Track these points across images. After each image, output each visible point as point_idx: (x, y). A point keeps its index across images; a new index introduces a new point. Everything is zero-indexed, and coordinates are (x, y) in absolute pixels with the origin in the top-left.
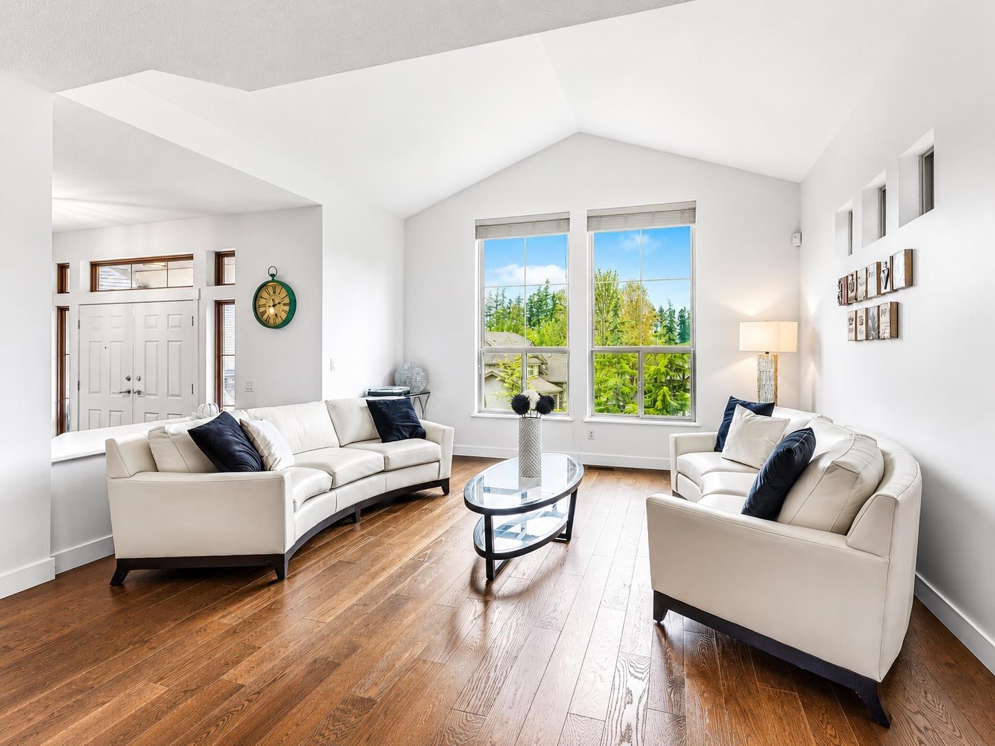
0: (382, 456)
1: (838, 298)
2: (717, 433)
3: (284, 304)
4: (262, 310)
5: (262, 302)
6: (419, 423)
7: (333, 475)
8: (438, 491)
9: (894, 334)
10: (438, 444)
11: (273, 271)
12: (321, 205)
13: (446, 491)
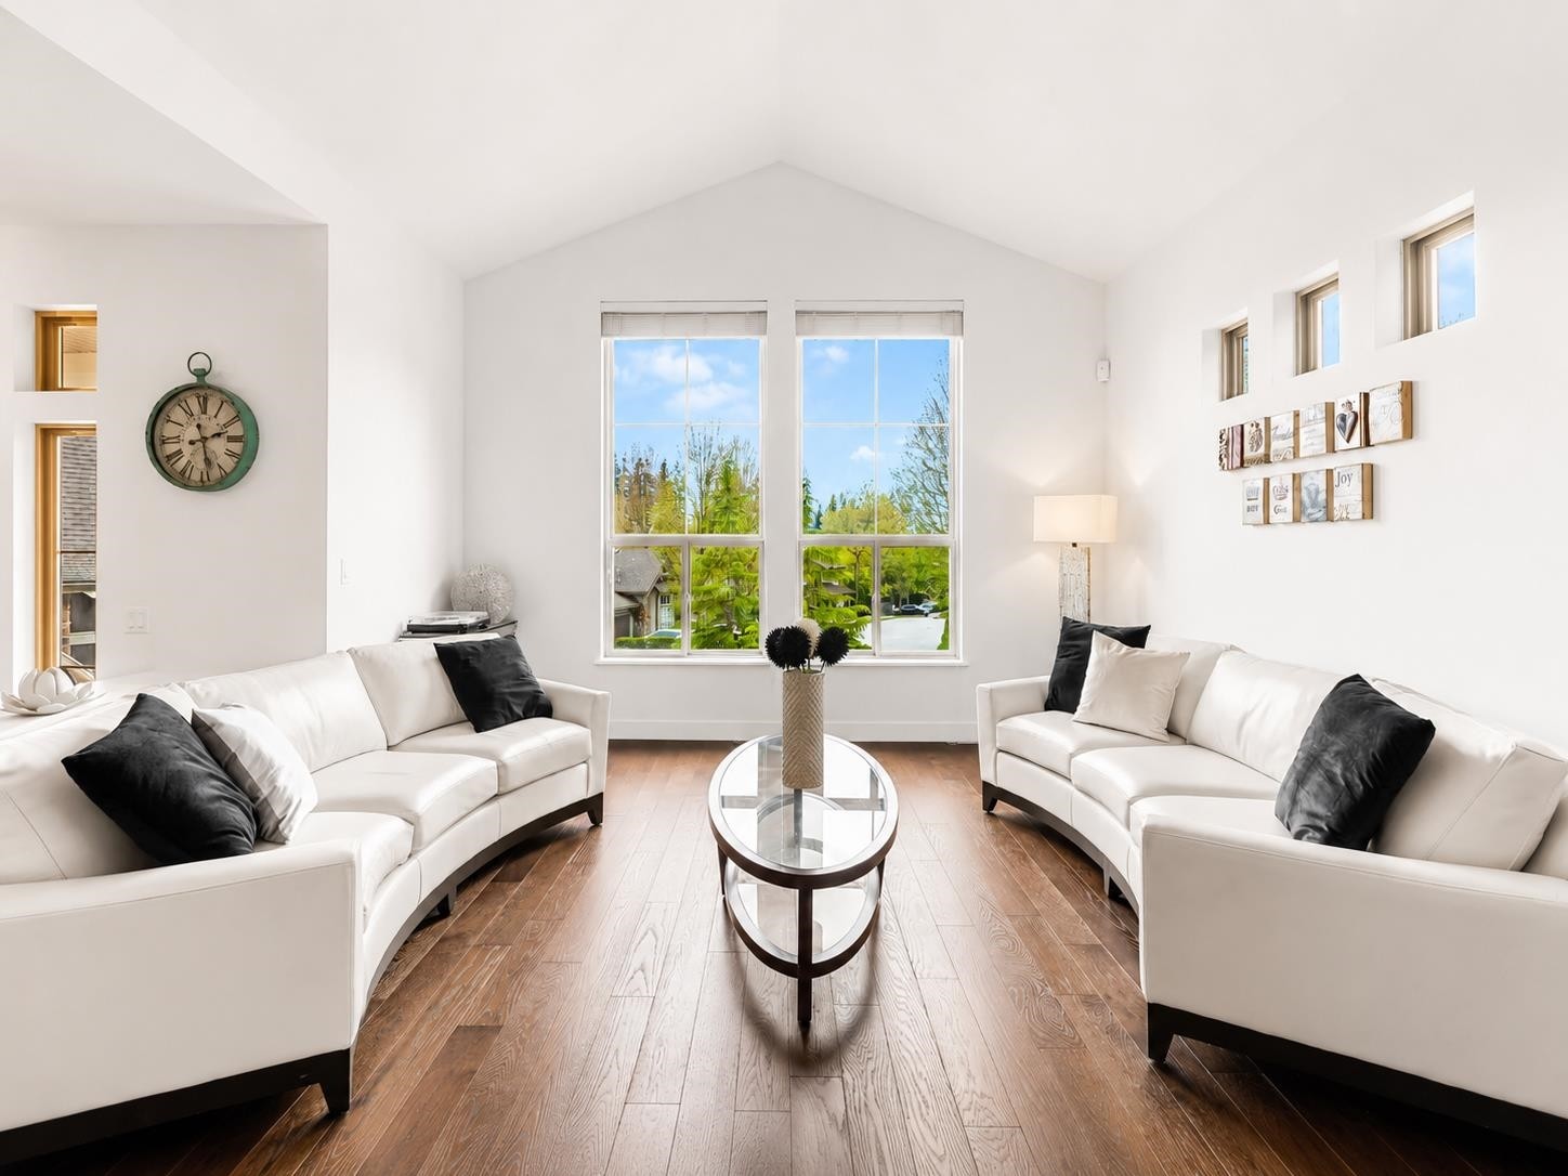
0: (494, 764)
1: (1221, 459)
2: (1047, 678)
3: (231, 439)
4: (171, 448)
5: (169, 430)
6: (537, 685)
7: (412, 820)
8: (582, 821)
9: (1367, 514)
10: (585, 726)
11: (200, 363)
12: (326, 225)
13: (597, 820)
